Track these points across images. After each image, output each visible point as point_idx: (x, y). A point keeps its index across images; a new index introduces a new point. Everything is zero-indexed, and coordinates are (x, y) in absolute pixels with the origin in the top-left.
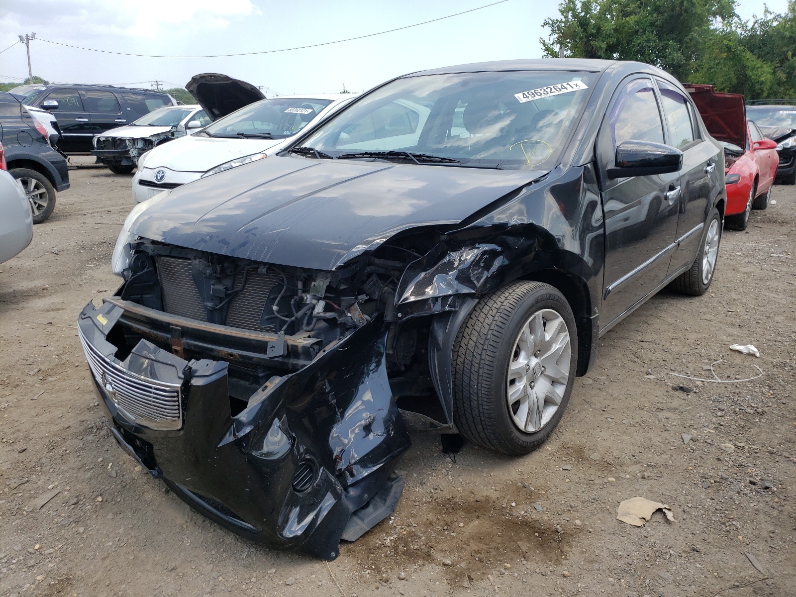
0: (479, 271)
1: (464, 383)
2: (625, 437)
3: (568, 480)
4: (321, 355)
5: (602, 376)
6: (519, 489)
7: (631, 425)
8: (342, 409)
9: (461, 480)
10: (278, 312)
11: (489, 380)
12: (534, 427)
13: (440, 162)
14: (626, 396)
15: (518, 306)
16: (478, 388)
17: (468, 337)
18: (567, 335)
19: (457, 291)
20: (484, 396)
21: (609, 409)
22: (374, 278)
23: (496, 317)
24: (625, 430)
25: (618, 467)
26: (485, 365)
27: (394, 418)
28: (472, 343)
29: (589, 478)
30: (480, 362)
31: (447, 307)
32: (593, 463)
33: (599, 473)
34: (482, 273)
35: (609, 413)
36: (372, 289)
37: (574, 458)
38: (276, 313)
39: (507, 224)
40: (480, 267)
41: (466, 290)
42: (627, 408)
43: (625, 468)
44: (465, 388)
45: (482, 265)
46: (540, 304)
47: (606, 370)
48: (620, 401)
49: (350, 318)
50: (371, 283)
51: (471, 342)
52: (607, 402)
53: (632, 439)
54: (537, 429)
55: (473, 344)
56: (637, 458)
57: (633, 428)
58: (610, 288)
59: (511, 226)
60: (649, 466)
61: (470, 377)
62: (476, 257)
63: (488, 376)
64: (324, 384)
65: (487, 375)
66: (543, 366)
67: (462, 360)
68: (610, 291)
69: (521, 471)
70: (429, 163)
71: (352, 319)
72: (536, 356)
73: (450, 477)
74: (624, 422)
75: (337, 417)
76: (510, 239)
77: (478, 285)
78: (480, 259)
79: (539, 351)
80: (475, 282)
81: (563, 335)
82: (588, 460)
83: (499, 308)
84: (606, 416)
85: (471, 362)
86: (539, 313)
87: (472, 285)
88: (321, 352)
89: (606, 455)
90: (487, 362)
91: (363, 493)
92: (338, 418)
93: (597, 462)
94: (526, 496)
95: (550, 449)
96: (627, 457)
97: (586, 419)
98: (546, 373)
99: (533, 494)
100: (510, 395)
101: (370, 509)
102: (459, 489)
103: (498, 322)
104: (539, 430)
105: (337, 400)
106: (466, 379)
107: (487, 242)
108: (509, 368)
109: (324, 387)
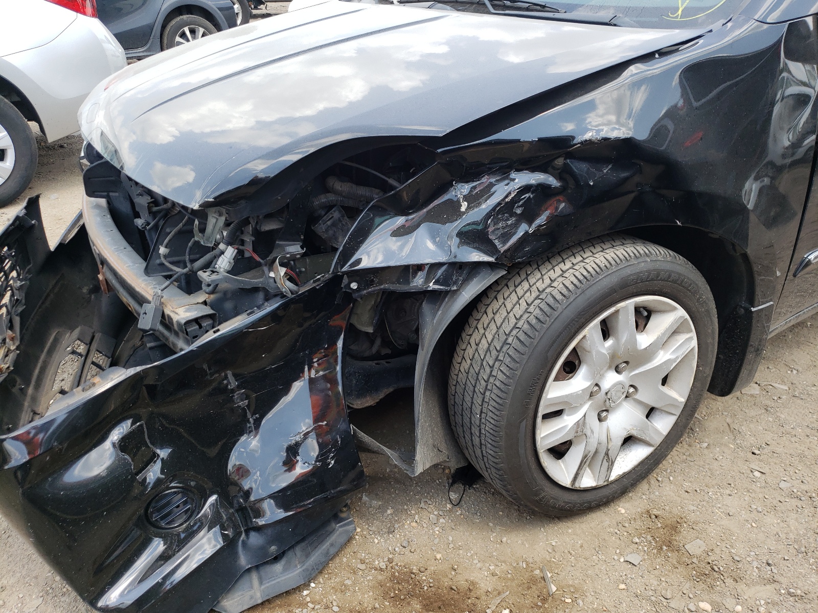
0: (509, 222)
1: (464, 403)
2: (771, 520)
3: (622, 586)
4: (210, 336)
5: (783, 382)
6: (533, 581)
7: (792, 495)
8: (257, 416)
9: (451, 539)
10: (165, 257)
11: (497, 413)
12: (595, 480)
13: (527, 9)
14: (808, 431)
15: (579, 292)
16: (481, 419)
17: (482, 331)
18: (691, 338)
19: (455, 257)
20: (488, 434)
21: (766, 451)
22: (336, 214)
23: (532, 306)
24: (775, 502)
25: (729, 581)
26: (494, 387)
27: (339, 440)
28: (484, 344)
29: (663, 592)
30: (489, 379)
31: (431, 284)
32: (686, 562)
33: (686, 586)
34: (516, 226)
35: (761, 461)
36: (331, 232)
37: (656, 542)
38: (162, 259)
39: (573, 138)
40: (512, 214)
41: (476, 256)
42: (802, 456)
43: (741, 587)
44: (466, 412)
45: (519, 211)
46: (632, 289)
47: (795, 372)
48: (793, 439)
49: (272, 281)
50: (329, 223)
51: (484, 341)
52: (768, 437)
53: (782, 524)
54: (601, 483)
55: (486, 345)
56: (775, 571)
57: (795, 502)
58: (812, 257)
59: (582, 143)
60: (791, 594)
61: (472, 398)
62: (507, 196)
63: (497, 406)
64: (226, 377)
65: (495, 403)
66: (632, 386)
67: (467, 367)
68: (809, 263)
69: (554, 544)
70: (507, 12)
71: (275, 282)
72: (618, 370)
73: (437, 529)
74: (783, 485)
75: (248, 425)
76: (580, 167)
77: (502, 248)
78: (514, 201)
79: (627, 362)
80: (496, 242)
81: (681, 338)
82: (678, 551)
83: (544, 290)
84: (753, 466)
85: (478, 375)
86: (631, 303)
87: (490, 248)
88: (211, 332)
89: (717, 551)
90: (498, 383)
91: (270, 543)
92: (250, 427)
93: (695, 560)
94: (536, 600)
95: (623, 511)
96: (755, 564)
97: (715, 465)
98: (637, 397)
99: (550, 598)
100: (542, 438)
101: (278, 567)
102: (439, 556)
103: (532, 317)
104: (606, 483)
105: (249, 402)
106: (468, 399)
107: (533, 170)
108: (544, 395)
109: (225, 382)
